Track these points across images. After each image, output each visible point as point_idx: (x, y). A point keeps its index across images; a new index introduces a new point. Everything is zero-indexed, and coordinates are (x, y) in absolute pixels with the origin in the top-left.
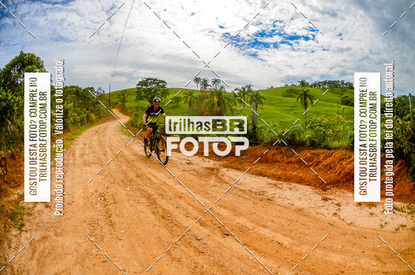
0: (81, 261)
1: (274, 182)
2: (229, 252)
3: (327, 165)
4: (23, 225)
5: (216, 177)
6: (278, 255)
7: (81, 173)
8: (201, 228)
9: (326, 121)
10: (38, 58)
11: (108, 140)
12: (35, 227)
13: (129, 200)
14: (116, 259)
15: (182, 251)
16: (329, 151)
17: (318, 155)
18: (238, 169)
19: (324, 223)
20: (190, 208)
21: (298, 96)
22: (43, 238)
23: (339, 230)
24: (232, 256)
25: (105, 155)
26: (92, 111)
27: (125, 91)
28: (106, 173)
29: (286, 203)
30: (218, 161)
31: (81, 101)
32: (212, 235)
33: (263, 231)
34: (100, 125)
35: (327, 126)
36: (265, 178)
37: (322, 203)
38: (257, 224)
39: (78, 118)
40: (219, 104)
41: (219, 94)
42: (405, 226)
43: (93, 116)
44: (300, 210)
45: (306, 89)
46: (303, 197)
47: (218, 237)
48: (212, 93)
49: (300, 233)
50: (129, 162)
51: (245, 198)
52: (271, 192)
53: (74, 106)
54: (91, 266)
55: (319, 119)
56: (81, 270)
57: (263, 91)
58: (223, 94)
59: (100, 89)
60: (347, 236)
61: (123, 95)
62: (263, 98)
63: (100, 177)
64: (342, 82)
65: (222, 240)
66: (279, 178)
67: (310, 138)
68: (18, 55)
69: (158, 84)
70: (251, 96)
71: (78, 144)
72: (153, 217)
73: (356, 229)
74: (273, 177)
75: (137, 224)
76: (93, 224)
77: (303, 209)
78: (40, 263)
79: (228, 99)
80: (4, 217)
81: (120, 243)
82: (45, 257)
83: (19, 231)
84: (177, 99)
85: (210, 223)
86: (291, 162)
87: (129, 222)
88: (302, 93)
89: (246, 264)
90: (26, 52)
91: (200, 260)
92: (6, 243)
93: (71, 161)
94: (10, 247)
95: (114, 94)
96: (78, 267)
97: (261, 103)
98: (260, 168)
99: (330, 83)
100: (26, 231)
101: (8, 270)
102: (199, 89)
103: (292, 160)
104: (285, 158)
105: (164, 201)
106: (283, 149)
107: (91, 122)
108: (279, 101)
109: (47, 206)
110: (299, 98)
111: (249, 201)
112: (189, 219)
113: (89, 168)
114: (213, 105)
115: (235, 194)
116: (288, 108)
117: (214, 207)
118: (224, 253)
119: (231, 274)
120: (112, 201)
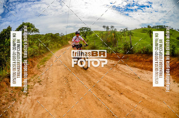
1: (140, 70)
4: (28, 93)
5: (116, 68)
6: (143, 103)
7: (56, 69)
10: (31, 24)
12: (34, 94)
14: (72, 106)
15: (102, 101)
18: (125, 64)
20: (106, 82)
22: (38, 98)
24: (124, 104)
25: (66, 60)
26: (59, 43)
27: (73, 33)
29: (146, 79)
30: (116, 61)
31: (54, 39)
32: (115, 94)
33: (137, 92)
34: (64, 48)
36: (137, 68)
38: (134, 89)
39: (53, 46)
40: (115, 37)
41: (114, 32)
43: (60, 45)
44: (151, 83)
45: (150, 29)
47: (118, 95)
48: (112, 32)
49: (152, 93)
51: (129, 77)
52: (139, 74)
53: (51, 42)
54: (60, 110)
57: (132, 30)
58: (116, 32)
59: (62, 33)
60: (170, 96)
61: (72, 35)
62: (134, 34)
63: (65, 70)
64: (165, 26)
65: (120, 96)
66: (142, 69)
68: (22, 24)
71: (54, 57)
72: (89, 86)
73: (172, 92)
74: (140, 68)
75: (82, 90)
78: (35, 110)
79: (119, 34)
80: (19, 90)
82: (38, 107)
83: (26, 96)
85: (114, 89)
86: (147, 61)
88: (149, 31)
89: (130, 107)
91: (110, 105)
92: (19, 102)
94: (21, 103)
95: (68, 35)
96: (54, 110)
97: (132, 35)
98: (135, 64)
99: (160, 26)
100: (30, 96)
101: (18, 114)
102: (105, 31)
103: (148, 60)
104: (145, 59)
105: (94, 79)
106: (144, 55)
107: (59, 48)
108: (140, 35)
109: (40, 84)
110: (148, 33)
111: (130, 79)
112: (105, 87)
113: (60, 67)
114: (112, 37)
115: (124, 76)
116: (143, 38)
117: (116, 81)
118: (120, 102)
119: (123, 112)
120: (71, 80)
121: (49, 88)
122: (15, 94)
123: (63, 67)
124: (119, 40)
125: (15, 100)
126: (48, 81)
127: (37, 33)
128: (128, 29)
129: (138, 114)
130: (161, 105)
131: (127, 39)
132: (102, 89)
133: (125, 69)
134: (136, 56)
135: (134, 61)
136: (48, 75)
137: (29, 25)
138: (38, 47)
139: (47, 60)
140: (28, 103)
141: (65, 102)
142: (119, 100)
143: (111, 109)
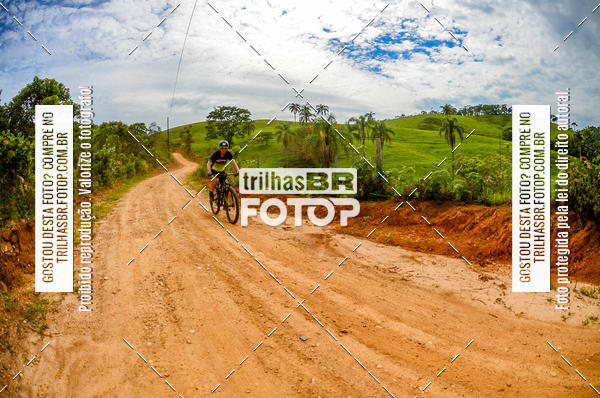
0: (132, 377)
1: (410, 253)
2: (347, 358)
3: (485, 229)
4: (46, 327)
5: (326, 247)
6: (418, 361)
7: (129, 247)
8: (307, 323)
9: (481, 163)
10: (61, 85)
11: (167, 199)
12: (63, 330)
13: (200, 285)
14: (184, 373)
15: (280, 357)
16: (488, 208)
17: (472, 214)
18: (358, 236)
19: (483, 313)
20: (290, 295)
21: (440, 128)
22: (76, 345)
23: (504, 324)
24: (352, 364)
25: (164, 220)
26: (143, 157)
27: (190, 126)
28: (167, 247)
29: (428, 284)
31: (126, 144)
32: (323, 334)
33: (397, 327)
34: (156, 177)
35: (484, 172)
36: (398, 249)
37: (479, 284)
38: (388, 315)
39: (123, 168)
40: (327, 141)
41: (327, 128)
42: (596, 319)
43: (144, 163)
44: (448, 295)
45: (452, 117)
46: (452, 276)
48: (318, 126)
49: (450, 329)
50: (200, 230)
51: (369, 278)
52: (406, 268)
53: (116, 152)
54: (147, 384)
55: (472, 160)
56: (132, 390)
58: (333, 127)
59: (153, 125)
60: (516, 333)
61: (188, 132)
62: (393, 133)
63: (158, 252)
66: (417, 248)
67: (460, 189)
68: (31, 82)
69: (237, 114)
70: (374, 129)
71: (123, 206)
72: (236, 309)
74: (409, 246)
75: (213, 319)
76: (149, 321)
77: (452, 293)
80: (17, 316)
81: (188, 348)
82: (78, 374)
83: (39, 337)
84: (267, 136)
85: (319, 316)
87: (202, 317)
88: (447, 124)
90: (41, 78)
91: (307, 370)
92: (20, 356)
93: (114, 231)
94: (26, 360)
95: (175, 131)
96: (128, 385)
97: (388, 138)
98: (391, 233)
99: (486, 108)
100: (51, 337)
101: (24, 394)
102: (298, 120)
103: (437, 220)
104: (425, 218)
105: (252, 285)
106: (423, 205)
107: (142, 174)
108: (413, 136)
110: (442, 130)
111: (375, 283)
112: (288, 310)
113: (141, 240)
114: (318, 143)
115: (354, 273)
116: (426, 145)
117: (325, 292)
118: (340, 360)
119: (352, 391)
120: (176, 287)
121: (107, 313)
122: (8, 327)
124: (342, 152)
125: (9, 347)
126: (106, 288)
128: (373, 116)
130: (486, 365)
131: (365, 150)
136: (104, 267)
137: (52, 88)
139: (102, 217)
140: (49, 361)
141: (162, 358)
142: (336, 353)
143: (311, 382)
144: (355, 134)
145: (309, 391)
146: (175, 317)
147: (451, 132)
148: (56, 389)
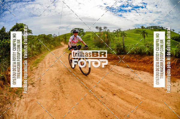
1: (134, 71)
2: (115, 103)
4: (22, 96)
5: (108, 69)
6: (136, 103)
7: (48, 71)
8: (103, 92)
10: (25, 25)
12: (27, 96)
13: (70, 81)
14: (65, 108)
15: (95, 103)
19: (155, 89)
21: (141, 33)
22: (31, 100)
23: (161, 93)
24: (117, 105)
26: (52, 44)
27: (66, 34)
28: (60, 70)
29: (139, 80)
31: (46, 40)
32: (108, 95)
33: (130, 93)
34: (56, 50)
36: (130, 69)
38: (127, 89)
40: (107, 37)
41: (107, 33)
43: (52, 46)
44: (145, 83)
45: (144, 30)
46: (146, 77)
47: (111, 96)
48: (104, 33)
49: (146, 94)
52: (132, 75)
54: (53, 112)
57: (126, 31)
58: (109, 33)
59: (54, 34)
60: (165, 95)
61: (65, 36)
62: (127, 34)
63: (57, 72)
64: (159, 27)
65: (113, 97)
66: (135, 69)
67: (148, 51)
71: (46, 59)
72: (82, 88)
74: (133, 68)
75: (74, 91)
76: (54, 92)
77: (146, 83)
78: (30, 112)
79: (112, 35)
80: (13, 93)
81: (67, 100)
82: (32, 109)
83: (20, 99)
84: (89, 36)
85: (107, 90)
86: (140, 62)
87: (71, 91)
88: (143, 32)
89: (123, 108)
91: (103, 107)
93: (44, 66)
94: (15, 106)
95: (61, 36)
97: (125, 36)
99: (154, 27)
100: (23, 98)
101: (14, 116)
102: (98, 31)
103: (141, 60)
104: (138, 60)
105: (86, 81)
106: (137, 56)
107: (52, 49)
108: (133, 35)
109: (33, 86)
111: (123, 79)
112: (98, 88)
113: (52, 68)
114: (105, 38)
115: (117, 76)
116: (137, 38)
117: (108, 82)
119: (117, 113)
120: (63, 82)
121: (42, 90)
122: (10, 96)
123: (55, 69)
124: (112, 40)
125: (10, 102)
126: (41, 83)
127: (30, 34)
128: (121, 30)
129: (132, 115)
130: (156, 105)
131: (119, 40)
132: (94, 90)
133: (118, 69)
134: (129, 57)
135: (127, 62)
137: (22, 26)
138: (31, 48)
139: (40, 62)
140: (23, 106)
141: (58, 104)
142: (112, 101)
143: (104, 110)
144: (115, 35)
145: (104, 113)
146: (63, 91)
147: (144, 34)
148: (24, 114)
